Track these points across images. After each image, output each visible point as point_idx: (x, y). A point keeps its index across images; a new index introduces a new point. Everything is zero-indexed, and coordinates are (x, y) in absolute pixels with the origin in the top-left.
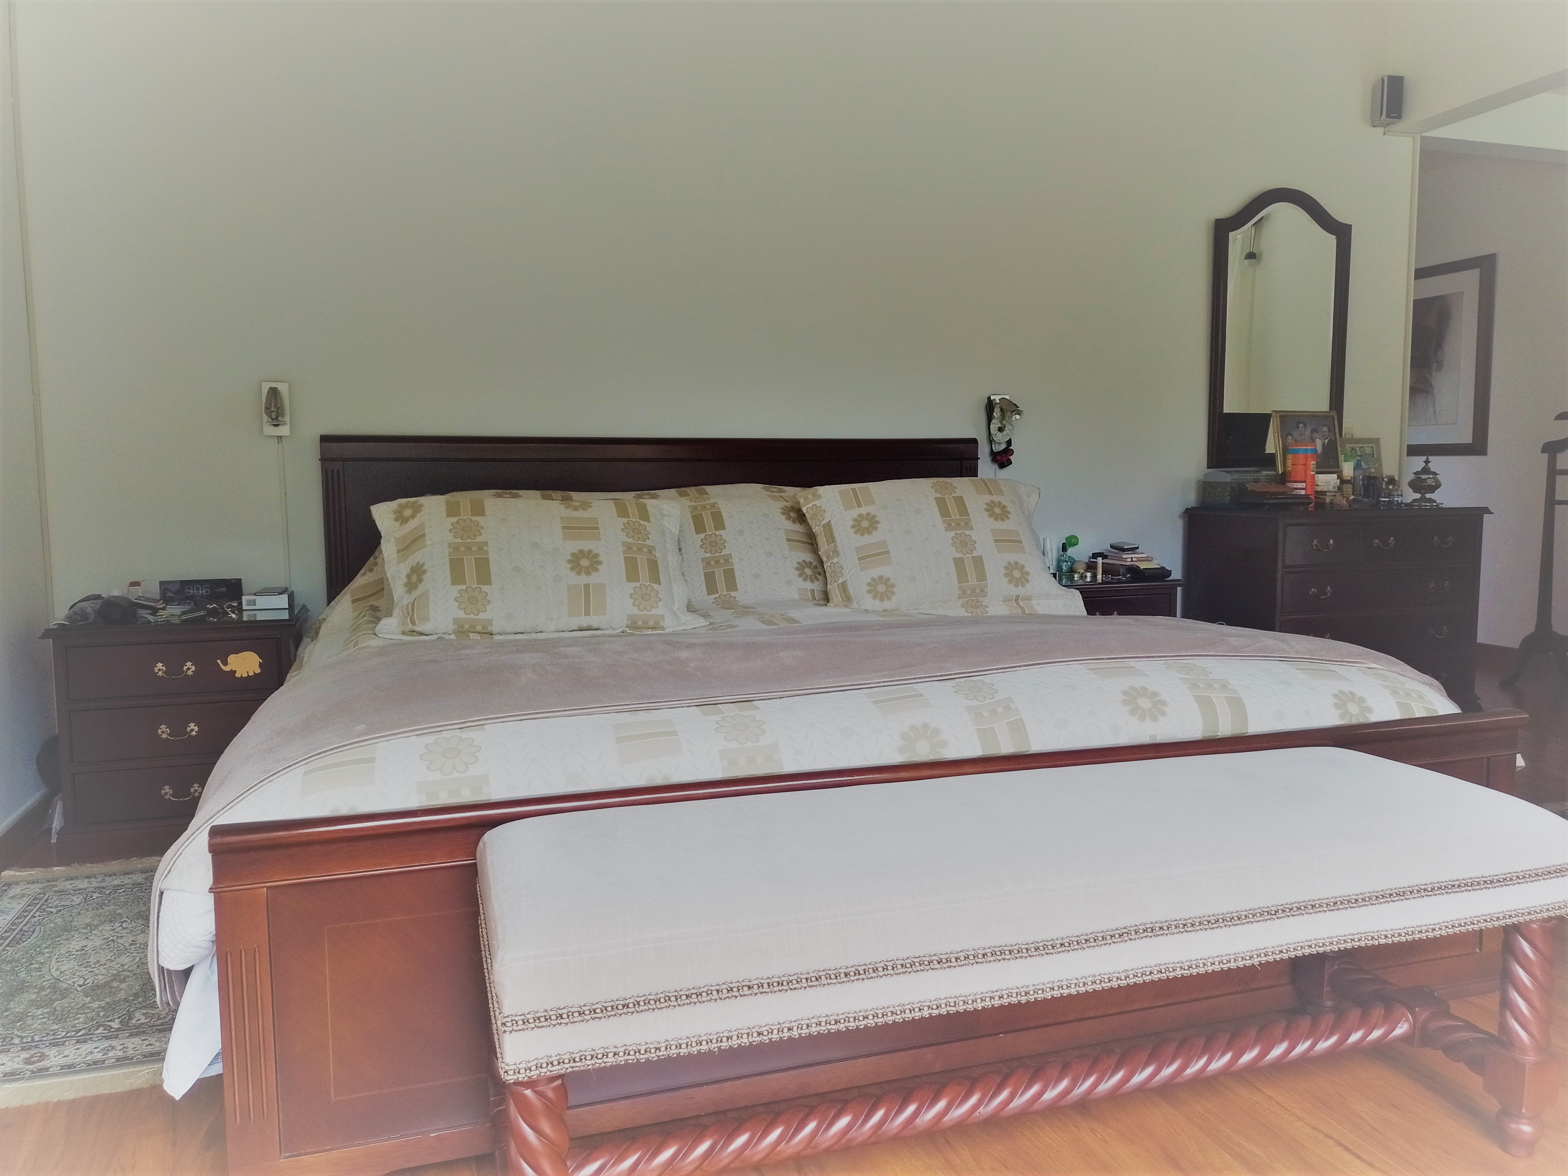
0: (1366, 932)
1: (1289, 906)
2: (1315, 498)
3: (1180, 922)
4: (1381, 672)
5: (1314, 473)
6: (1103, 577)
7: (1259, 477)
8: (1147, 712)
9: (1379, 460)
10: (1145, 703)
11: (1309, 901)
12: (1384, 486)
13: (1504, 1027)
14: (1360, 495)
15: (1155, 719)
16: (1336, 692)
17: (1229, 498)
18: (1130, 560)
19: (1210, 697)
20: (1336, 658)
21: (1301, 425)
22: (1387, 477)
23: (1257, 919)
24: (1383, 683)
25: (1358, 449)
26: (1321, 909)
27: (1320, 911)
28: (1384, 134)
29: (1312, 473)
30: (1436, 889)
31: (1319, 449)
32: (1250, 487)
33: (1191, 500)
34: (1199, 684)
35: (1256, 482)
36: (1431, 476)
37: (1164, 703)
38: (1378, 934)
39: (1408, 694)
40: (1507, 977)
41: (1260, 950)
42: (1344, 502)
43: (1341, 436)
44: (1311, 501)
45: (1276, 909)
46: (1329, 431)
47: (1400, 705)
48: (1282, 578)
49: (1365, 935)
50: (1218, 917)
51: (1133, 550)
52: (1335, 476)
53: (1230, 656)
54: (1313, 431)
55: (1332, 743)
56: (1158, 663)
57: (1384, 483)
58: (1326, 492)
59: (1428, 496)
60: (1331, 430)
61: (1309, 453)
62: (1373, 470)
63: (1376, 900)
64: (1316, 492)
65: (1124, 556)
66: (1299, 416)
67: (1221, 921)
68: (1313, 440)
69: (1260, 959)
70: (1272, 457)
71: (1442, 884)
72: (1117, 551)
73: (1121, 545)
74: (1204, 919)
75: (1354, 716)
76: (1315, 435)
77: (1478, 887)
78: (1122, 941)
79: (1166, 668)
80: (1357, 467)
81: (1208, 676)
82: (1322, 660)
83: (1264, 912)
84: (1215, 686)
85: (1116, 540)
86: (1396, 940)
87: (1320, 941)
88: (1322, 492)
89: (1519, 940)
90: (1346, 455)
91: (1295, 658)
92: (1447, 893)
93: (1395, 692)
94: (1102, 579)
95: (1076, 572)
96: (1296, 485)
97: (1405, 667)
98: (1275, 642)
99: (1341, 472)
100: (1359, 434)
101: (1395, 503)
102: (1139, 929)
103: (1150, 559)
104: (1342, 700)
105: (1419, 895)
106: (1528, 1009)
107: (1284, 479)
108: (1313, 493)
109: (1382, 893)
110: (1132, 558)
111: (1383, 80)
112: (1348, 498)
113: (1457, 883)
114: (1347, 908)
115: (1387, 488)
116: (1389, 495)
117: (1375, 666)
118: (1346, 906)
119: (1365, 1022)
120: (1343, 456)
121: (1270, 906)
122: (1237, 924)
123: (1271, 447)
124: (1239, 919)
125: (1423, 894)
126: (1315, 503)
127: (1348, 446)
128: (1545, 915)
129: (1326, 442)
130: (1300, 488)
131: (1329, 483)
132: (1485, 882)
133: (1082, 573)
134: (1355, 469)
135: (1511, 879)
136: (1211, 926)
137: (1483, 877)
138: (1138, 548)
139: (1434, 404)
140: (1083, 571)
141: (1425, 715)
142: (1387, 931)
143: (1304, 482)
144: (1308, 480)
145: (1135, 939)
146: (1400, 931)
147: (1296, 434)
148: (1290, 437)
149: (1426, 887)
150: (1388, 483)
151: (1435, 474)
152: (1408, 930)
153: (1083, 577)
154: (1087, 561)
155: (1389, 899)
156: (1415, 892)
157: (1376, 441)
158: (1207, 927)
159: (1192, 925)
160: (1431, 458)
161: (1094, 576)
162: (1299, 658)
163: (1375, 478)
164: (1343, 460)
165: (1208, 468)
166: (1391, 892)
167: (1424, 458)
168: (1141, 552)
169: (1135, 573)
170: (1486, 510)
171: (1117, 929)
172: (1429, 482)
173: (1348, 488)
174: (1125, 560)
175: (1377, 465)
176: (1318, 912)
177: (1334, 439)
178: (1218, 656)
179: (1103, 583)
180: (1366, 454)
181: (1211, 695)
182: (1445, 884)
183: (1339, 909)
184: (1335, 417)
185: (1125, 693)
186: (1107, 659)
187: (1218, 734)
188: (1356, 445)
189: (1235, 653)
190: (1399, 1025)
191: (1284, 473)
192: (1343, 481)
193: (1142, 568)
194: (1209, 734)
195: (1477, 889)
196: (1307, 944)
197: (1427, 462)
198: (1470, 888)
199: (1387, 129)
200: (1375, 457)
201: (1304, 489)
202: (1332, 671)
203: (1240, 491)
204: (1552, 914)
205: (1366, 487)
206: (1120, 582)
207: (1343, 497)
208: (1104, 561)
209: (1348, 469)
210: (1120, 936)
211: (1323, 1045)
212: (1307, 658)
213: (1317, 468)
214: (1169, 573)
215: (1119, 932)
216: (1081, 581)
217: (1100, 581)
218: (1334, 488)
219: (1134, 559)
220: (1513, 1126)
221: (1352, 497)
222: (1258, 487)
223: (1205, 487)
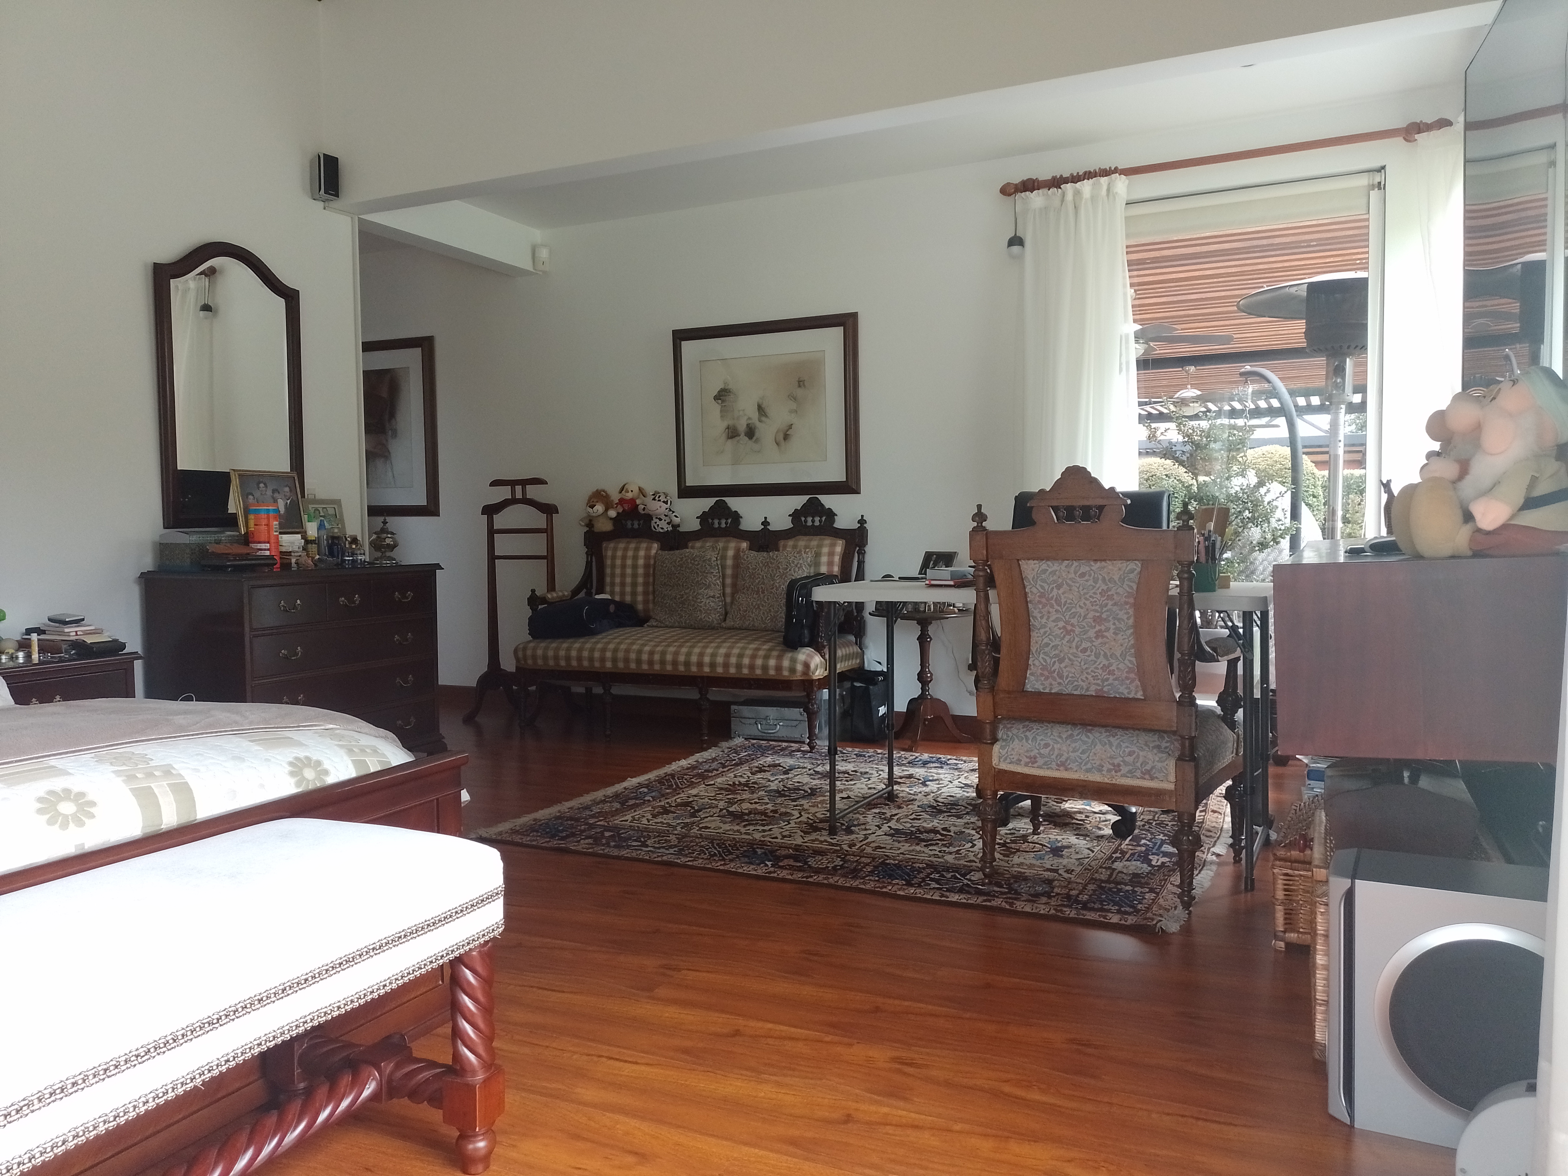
0: (318, 1010)
1: (233, 1009)
2: (281, 558)
3: (100, 1068)
4: (338, 731)
5: (277, 533)
6: (39, 657)
7: (220, 538)
8: (70, 818)
9: (342, 521)
10: (67, 808)
11: (255, 996)
12: (347, 546)
13: (457, 1057)
14: (325, 555)
15: (80, 824)
16: (291, 760)
17: (188, 561)
18: (74, 634)
19: (150, 787)
20: (293, 723)
21: (262, 485)
22: (350, 536)
23: (196, 1035)
24: (340, 743)
25: (320, 510)
26: (269, 1001)
27: (268, 1003)
28: (325, 209)
29: (275, 534)
30: (384, 945)
31: (282, 510)
32: (211, 548)
33: (148, 563)
34: (137, 775)
35: (217, 543)
36: (389, 536)
37: (93, 804)
38: (331, 1008)
39: (363, 751)
40: (456, 1007)
41: (202, 1067)
42: (310, 561)
43: (303, 496)
44: (276, 562)
45: (218, 1016)
46: (291, 491)
47: (356, 763)
48: (251, 642)
49: (317, 1013)
50: (149, 1047)
51: (78, 622)
52: (299, 536)
53: (175, 737)
54: (274, 491)
55: (288, 814)
56: (87, 757)
57: (347, 542)
58: (290, 552)
59: (388, 554)
60: (293, 489)
61: (271, 513)
62: (336, 530)
63: (326, 973)
64: (281, 552)
65: (66, 630)
66: (259, 475)
67: (152, 1050)
68: (275, 501)
69: (203, 1077)
70: (234, 517)
71: (389, 939)
72: (57, 625)
73: (62, 618)
74: (130, 1055)
75: (311, 781)
76: (276, 495)
77: (423, 932)
78: (21, 1117)
79: (96, 761)
80: (321, 527)
81: (149, 764)
82: (277, 728)
83: (204, 1024)
84: (157, 773)
85: (55, 612)
86: (348, 1008)
87: (270, 1035)
88: (287, 552)
89: (463, 971)
90: (309, 515)
91: (249, 729)
92: (394, 946)
93: (350, 751)
94: (39, 659)
95: (3, 653)
96: (259, 546)
97: (361, 724)
98: (228, 715)
99: (306, 532)
100: (321, 495)
101: (359, 561)
102: (44, 1094)
103: (98, 631)
104: (297, 767)
105: (368, 956)
106: (474, 1032)
107: (247, 539)
108: (278, 554)
109: (332, 965)
110: (76, 632)
111: (319, 156)
112: (313, 558)
113: (403, 933)
114: (297, 991)
115: (351, 547)
116: (353, 554)
117: (331, 726)
118: (295, 989)
119: (334, 1096)
120: (306, 516)
121: (211, 1015)
122: (173, 1048)
123: (234, 506)
124: (175, 1041)
125: (372, 954)
126: (282, 564)
127: (310, 506)
128: (482, 941)
129: (289, 501)
130: (264, 549)
131: (293, 543)
132: (428, 925)
133: (12, 654)
134: (318, 529)
135: (451, 916)
136: (140, 1060)
137: (426, 921)
138: (83, 620)
139: (392, 469)
140: (13, 651)
141: (379, 769)
142: (339, 1002)
143: (268, 543)
144: (272, 541)
145: (40, 1108)
146: (352, 998)
147: (257, 494)
148: (251, 497)
149: (374, 945)
150: (351, 543)
151: (392, 533)
152: (360, 994)
153: (13, 658)
154: (19, 638)
155: (339, 969)
156: (364, 953)
157: (338, 502)
158: (136, 1062)
159: (116, 1067)
160: (388, 519)
161: (28, 656)
162: (253, 729)
163: (338, 538)
164: (306, 520)
165: (165, 528)
166: (340, 961)
167: (381, 519)
168: (87, 624)
169: (82, 649)
170: (438, 566)
171: (12, 1105)
172: (388, 541)
173: (313, 548)
174: (68, 633)
175: (340, 526)
176: (265, 1005)
177: (295, 499)
178: (161, 739)
179: (41, 663)
180: (329, 515)
181: (152, 785)
182: (392, 938)
183: (288, 995)
184: (296, 478)
185: (40, 800)
186: (16, 761)
187: (162, 827)
188: (320, 506)
189: (181, 732)
190: (367, 1086)
191: (247, 533)
192: (308, 542)
193: (89, 642)
194: (151, 829)
195: (422, 934)
196: (256, 1043)
197: (385, 523)
198: (415, 935)
199: (327, 204)
200: (338, 518)
201: (268, 550)
202: (289, 738)
203: (201, 553)
204: (487, 938)
205: (330, 547)
206: (61, 660)
207: (308, 557)
208: (40, 637)
209: (312, 530)
210: (18, 1112)
211: (293, 1136)
212: (262, 728)
213: (280, 528)
214: (123, 646)
215: (16, 1107)
216: (11, 663)
217: (36, 661)
218: (299, 548)
219: (78, 633)
220: (471, 1146)
221: (318, 557)
222: (220, 549)
223: (163, 549)
